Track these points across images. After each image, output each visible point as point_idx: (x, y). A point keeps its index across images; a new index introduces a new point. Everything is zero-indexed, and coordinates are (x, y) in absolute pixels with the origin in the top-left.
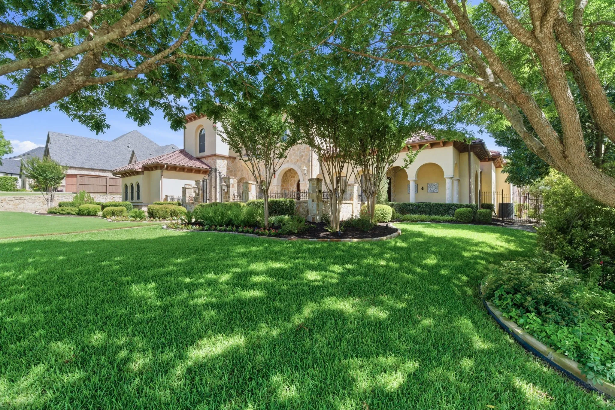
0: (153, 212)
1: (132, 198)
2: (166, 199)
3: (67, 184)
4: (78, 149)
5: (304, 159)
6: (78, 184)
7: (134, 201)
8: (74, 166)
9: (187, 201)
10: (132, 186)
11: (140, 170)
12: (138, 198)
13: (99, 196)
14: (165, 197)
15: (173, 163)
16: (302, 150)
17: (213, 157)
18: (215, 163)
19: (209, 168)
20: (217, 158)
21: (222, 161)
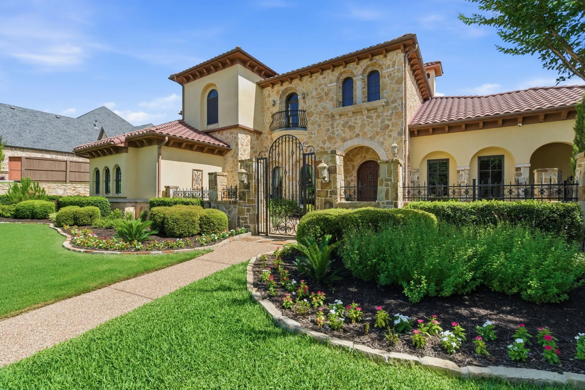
0: (163, 223)
1: (107, 191)
2: (166, 194)
3: (11, 170)
4: (27, 125)
5: (391, 131)
6: (23, 169)
7: (110, 195)
8: (22, 146)
9: (219, 199)
10: (107, 171)
11: (123, 145)
12: (118, 190)
13: (54, 185)
14: (164, 189)
15: (178, 135)
16: (386, 118)
17: (232, 130)
18: (236, 138)
19: (226, 146)
20: (239, 131)
21: (245, 136)
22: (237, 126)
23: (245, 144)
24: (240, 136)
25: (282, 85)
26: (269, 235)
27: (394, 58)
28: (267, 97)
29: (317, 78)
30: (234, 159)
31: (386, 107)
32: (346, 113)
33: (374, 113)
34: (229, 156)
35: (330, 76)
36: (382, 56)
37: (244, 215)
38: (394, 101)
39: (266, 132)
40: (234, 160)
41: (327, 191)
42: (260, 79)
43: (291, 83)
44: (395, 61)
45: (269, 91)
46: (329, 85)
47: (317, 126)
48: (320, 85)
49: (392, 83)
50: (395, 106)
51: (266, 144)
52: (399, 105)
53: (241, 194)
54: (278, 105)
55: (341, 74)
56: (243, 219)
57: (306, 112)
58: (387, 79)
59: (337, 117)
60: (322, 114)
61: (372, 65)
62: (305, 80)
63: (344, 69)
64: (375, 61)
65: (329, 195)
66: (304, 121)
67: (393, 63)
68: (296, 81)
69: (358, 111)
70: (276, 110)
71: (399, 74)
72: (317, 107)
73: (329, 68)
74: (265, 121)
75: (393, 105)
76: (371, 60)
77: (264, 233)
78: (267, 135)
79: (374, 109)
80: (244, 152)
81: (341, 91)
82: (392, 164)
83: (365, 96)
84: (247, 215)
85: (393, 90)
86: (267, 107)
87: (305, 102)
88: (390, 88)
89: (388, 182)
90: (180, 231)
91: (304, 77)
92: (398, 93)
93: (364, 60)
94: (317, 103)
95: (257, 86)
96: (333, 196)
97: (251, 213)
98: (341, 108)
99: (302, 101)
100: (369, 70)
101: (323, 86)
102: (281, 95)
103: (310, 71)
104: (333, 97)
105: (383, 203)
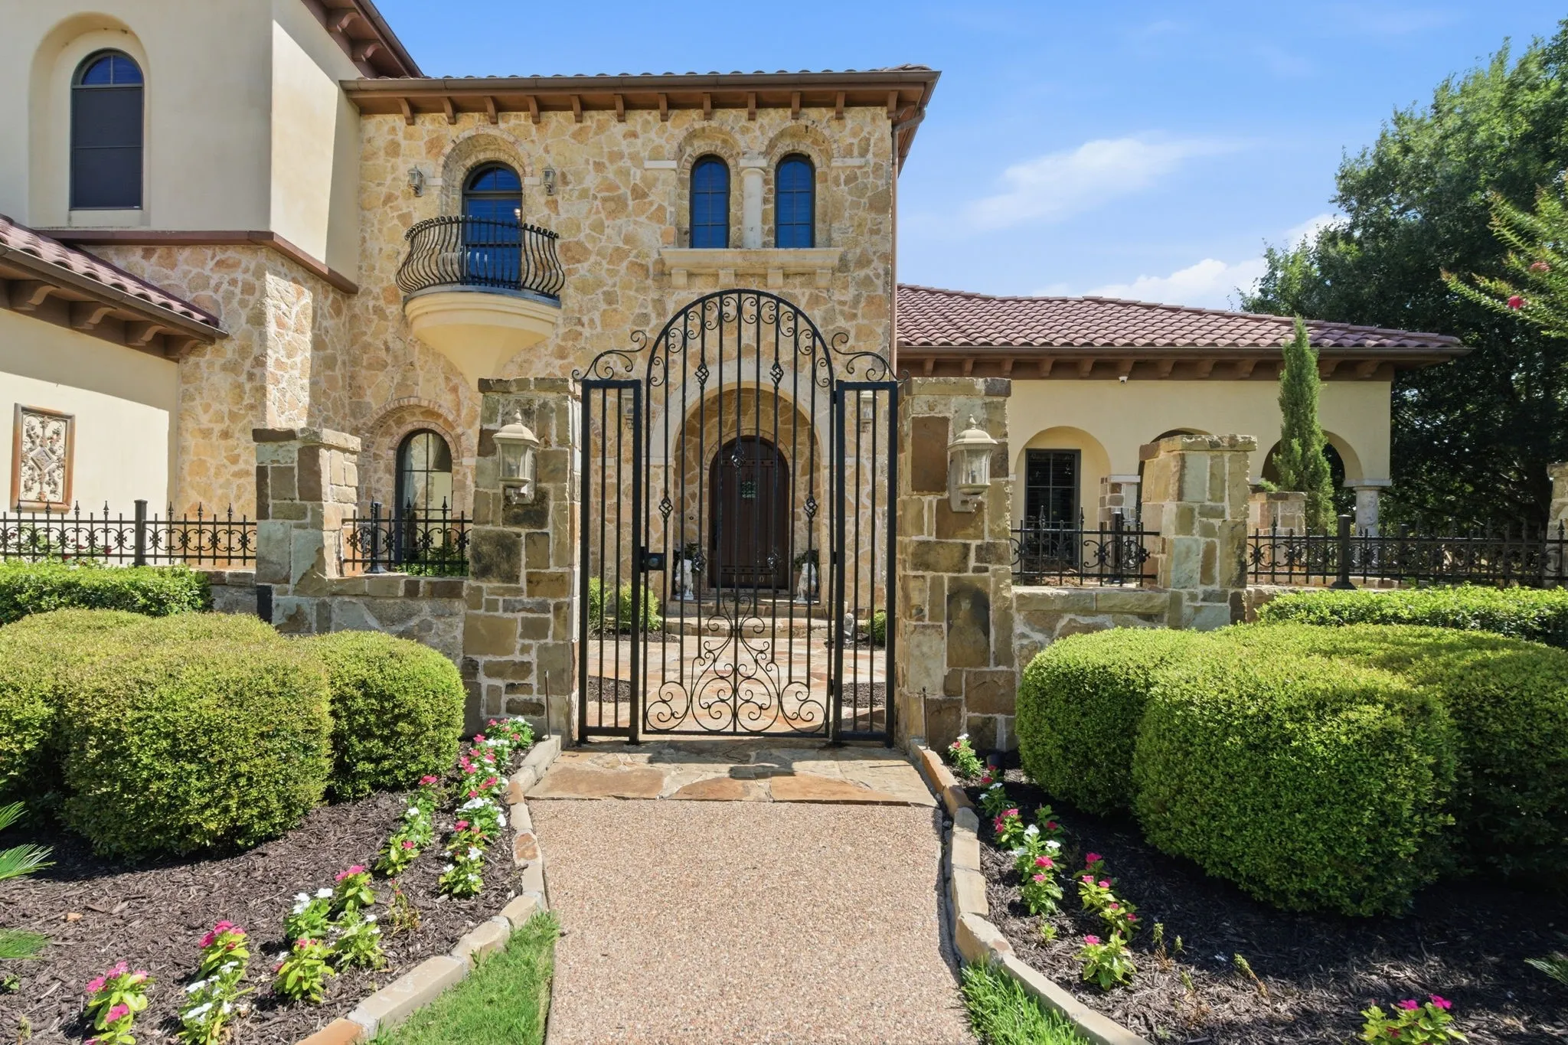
16: (837, 307)
17: (231, 254)
18: (253, 289)
19: (203, 318)
20: (269, 264)
21: (292, 287)
22: (260, 240)
23: (291, 323)
24: (273, 283)
25: (453, 121)
26: (642, 737)
27: (867, 130)
28: (382, 153)
29: (601, 128)
30: (243, 378)
31: (838, 274)
32: (711, 271)
33: (802, 285)
34: (211, 364)
35: (653, 135)
36: (832, 113)
37: (512, 652)
38: (863, 262)
39: (376, 290)
40: (239, 386)
41: (966, 547)
42: (353, 73)
43: (496, 123)
44: (868, 140)
45: (393, 130)
46: (648, 164)
47: (601, 297)
48: (618, 156)
49: (859, 204)
50: (867, 277)
51: (375, 335)
52: (878, 276)
53: (485, 548)
54: (436, 192)
55: (692, 136)
56: (494, 671)
57: (558, 242)
58: (843, 186)
59: (679, 279)
60: (621, 260)
61: (793, 136)
62: (553, 124)
63: (706, 123)
64: (809, 123)
65: (972, 562)
66: (547, 274)
67: (863, 143)
68: (516, 123)
69: (751, 271)
70: (424, 209)
71: (879, 183)
72: (602, 232)
73: (654, 106)
74: (373, 246)
75: (862, 273)
76: (796, 116)
77: (615, 731)
78: (382, 303)
79: (803, 274)
80: (289, 356)
81: (687, 192)
82: (1227, 455)
83: (769, 230)
84: (525, 649)
85: (860, 225)
86: (384, 190)
87: (553, 205)
88: (851, 218)
89: (1212, 521)
90: (226, 810)
91: (551, 114)
92: (875, 238)
93: (772, 111)
94: (603, 215)
95: (343, 95)
96: (991, 567)
97: (549, 641)
98: (687, 250)
99: (543, 199)
100: (784, 147)
101: (626, 163)
102: (448, 157)
103: (579, 97)
104: (661, 208)
105: (1193, 597)
